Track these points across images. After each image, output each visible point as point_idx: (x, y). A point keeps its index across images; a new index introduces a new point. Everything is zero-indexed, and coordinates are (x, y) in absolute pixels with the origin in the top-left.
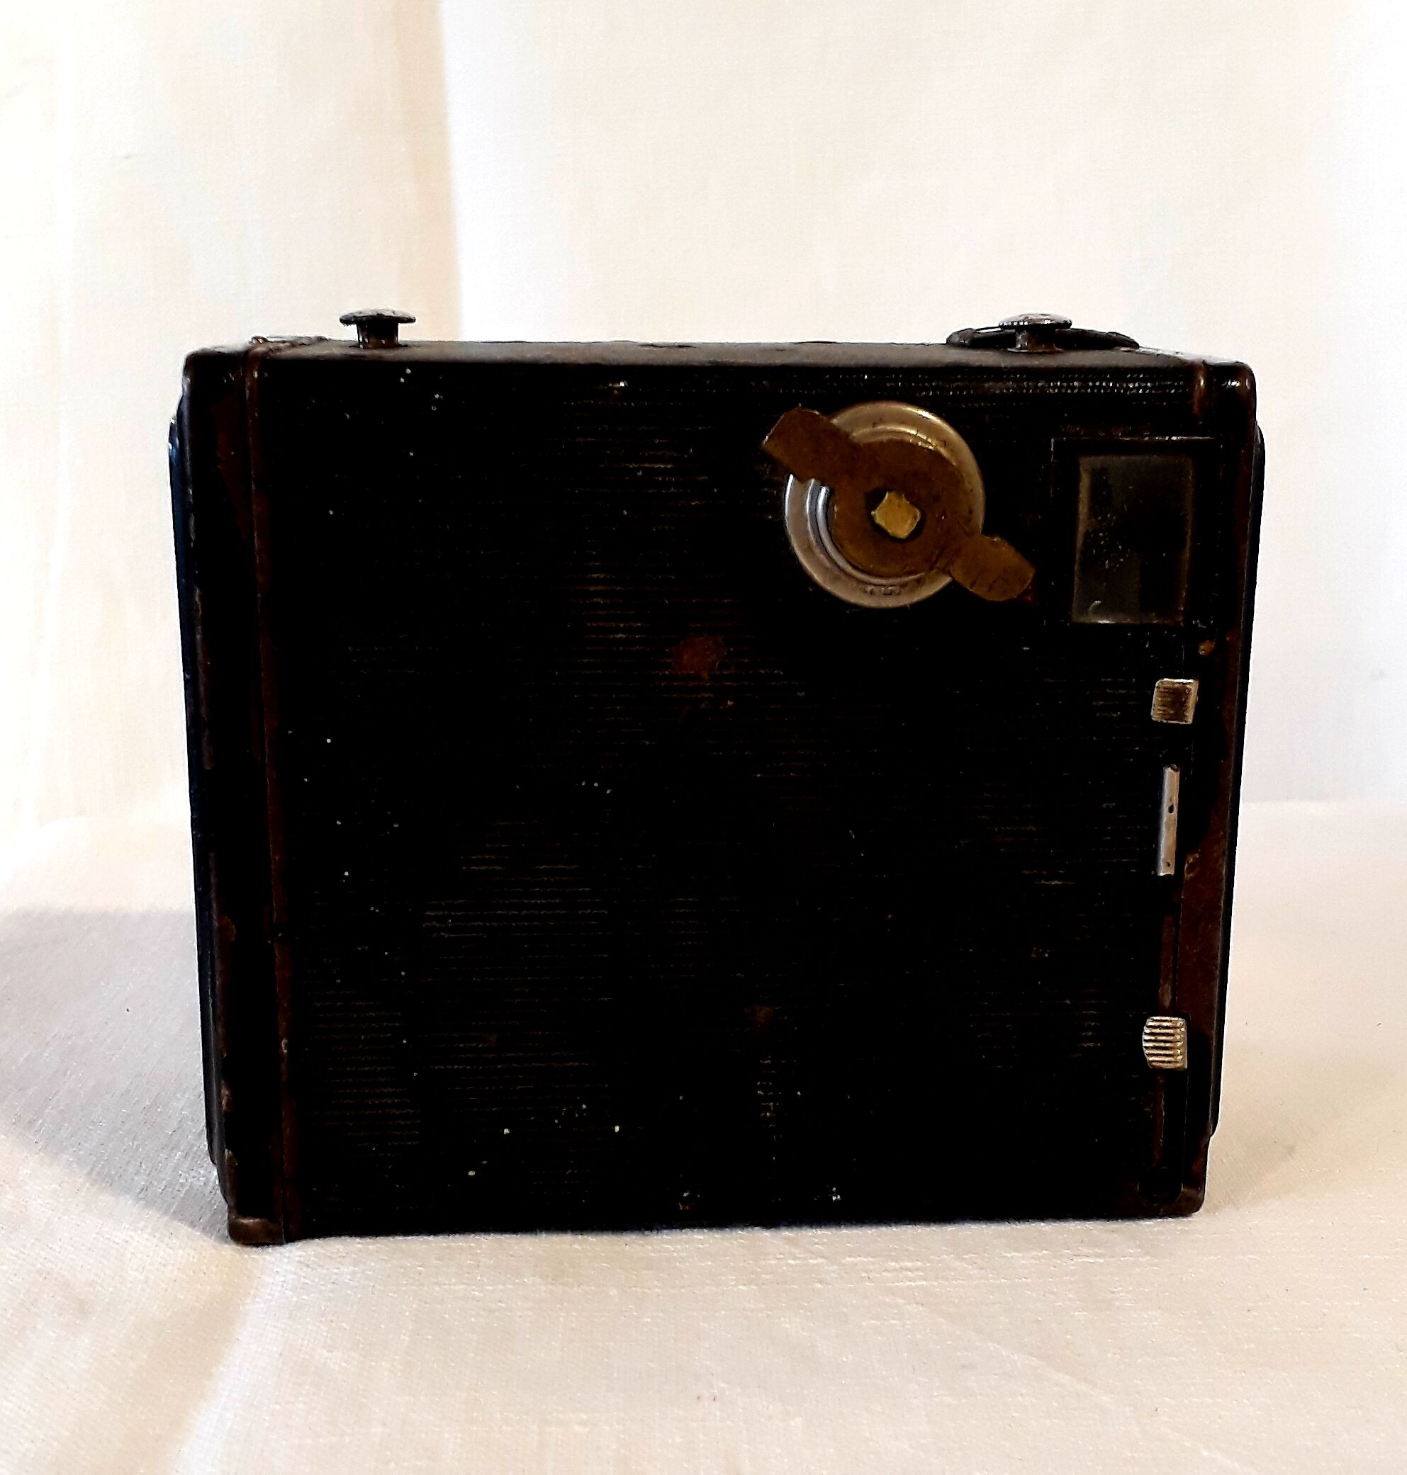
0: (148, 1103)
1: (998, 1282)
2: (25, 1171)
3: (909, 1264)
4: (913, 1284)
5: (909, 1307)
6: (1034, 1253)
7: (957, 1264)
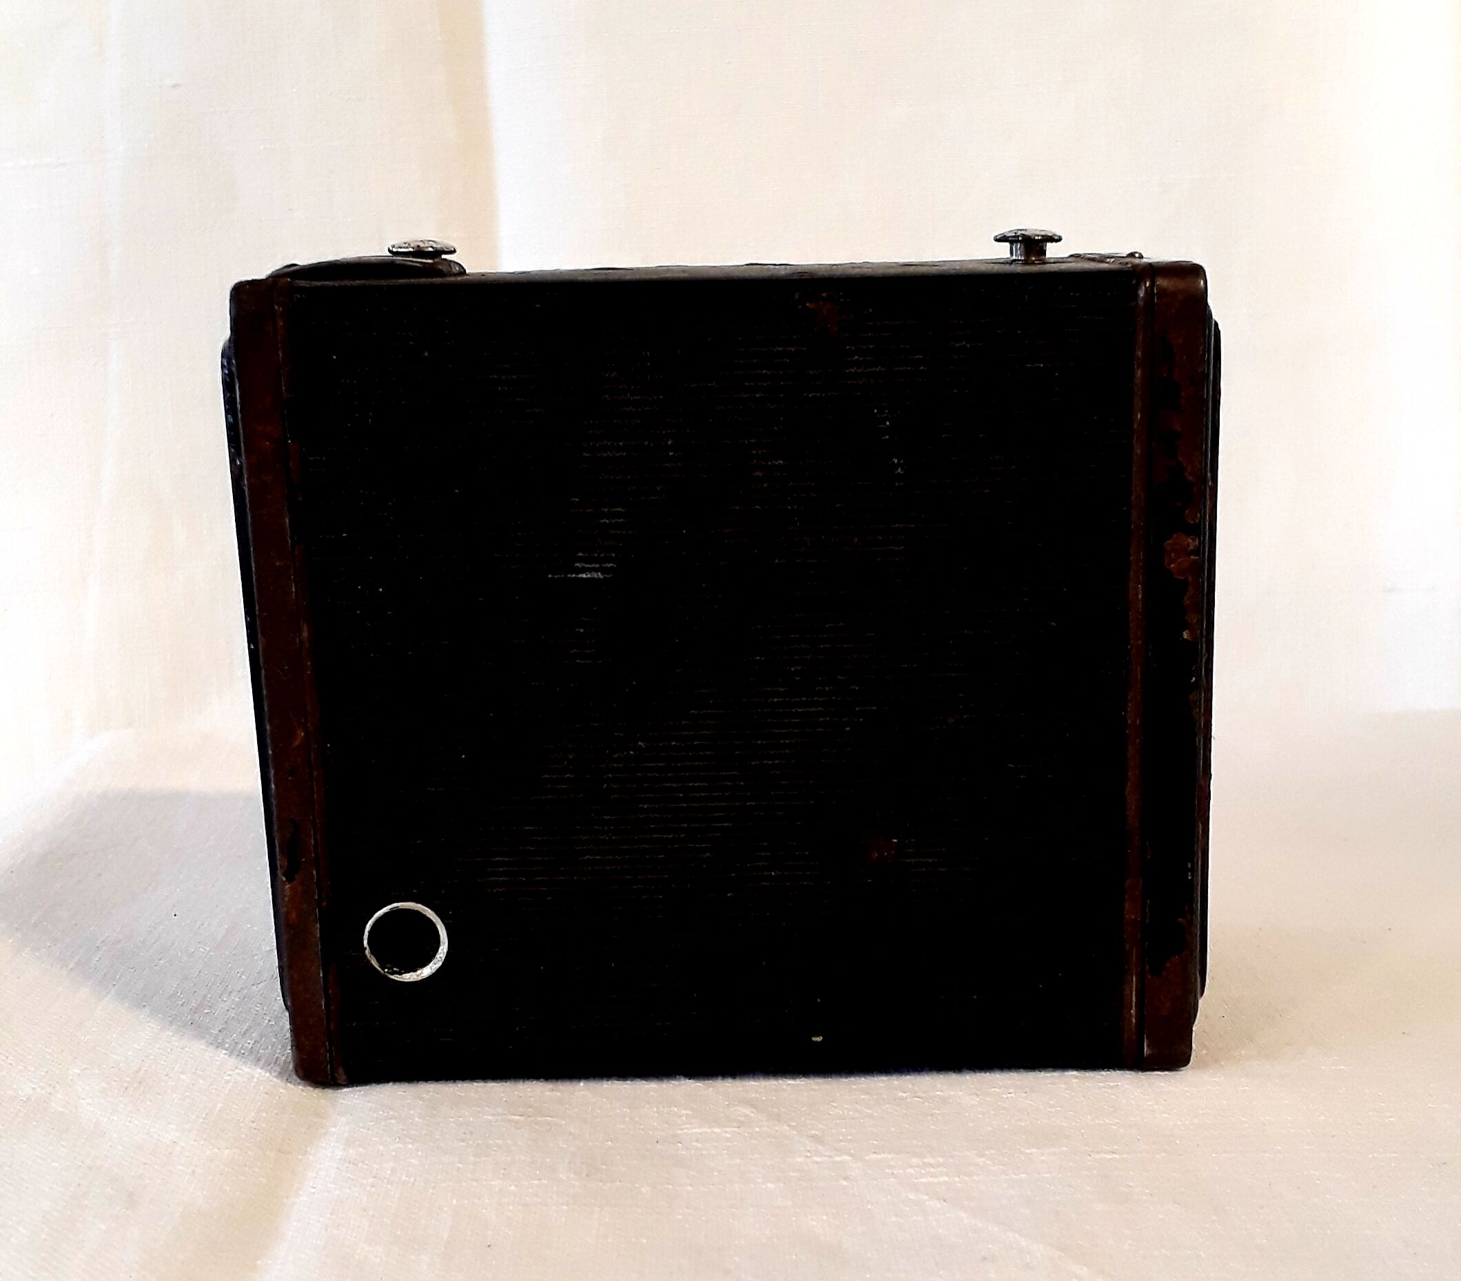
0: (194, 1005)
1: (1018, 1177)
2: (75, 1071)
3: (931, 1161)
4: (935, 1180)
5: (931, 1203)
6: (1053, 1150)
7: (980, 1160)
